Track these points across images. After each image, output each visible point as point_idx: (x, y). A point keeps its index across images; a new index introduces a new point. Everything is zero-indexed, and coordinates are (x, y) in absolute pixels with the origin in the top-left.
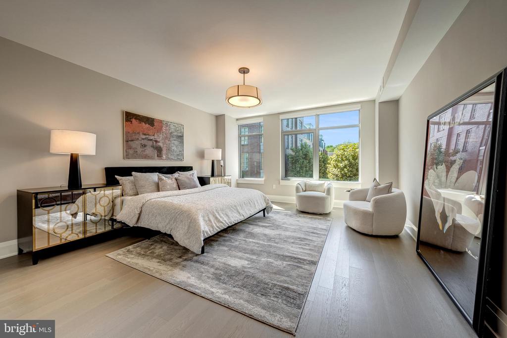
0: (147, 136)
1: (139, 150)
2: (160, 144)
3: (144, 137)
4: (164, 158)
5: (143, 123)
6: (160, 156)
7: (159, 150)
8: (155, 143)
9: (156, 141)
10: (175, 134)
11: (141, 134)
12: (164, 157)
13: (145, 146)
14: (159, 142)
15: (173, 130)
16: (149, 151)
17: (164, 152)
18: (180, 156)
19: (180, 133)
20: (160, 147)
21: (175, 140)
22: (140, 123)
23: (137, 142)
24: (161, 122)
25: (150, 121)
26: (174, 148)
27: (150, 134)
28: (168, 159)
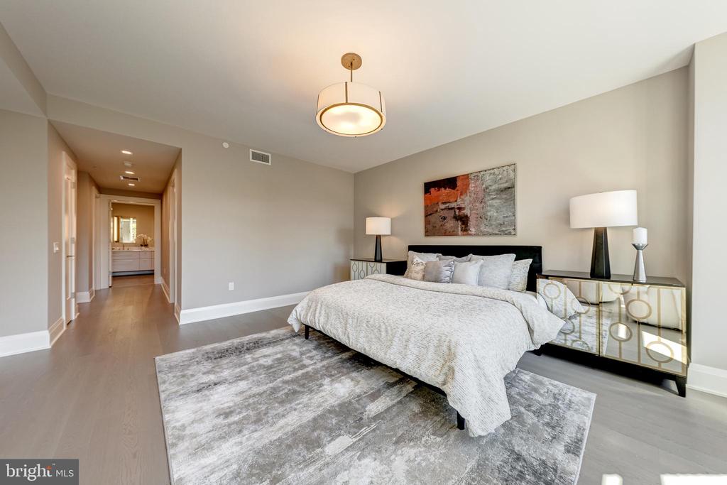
0: (448, 205)
1: (439, 223)
2: (466, 212)
3: (443, 207)
4: (473, 233)
5: (443, 189)
6: (465, 230)
7: (464, 220)
8: (457, 211)
9: (460, 209)
10: (493, 187)
11: (440, 203)
12: (473, 230)
13: (444, 218)
14: (464, 209)
15: (489, 183)
16: (450, 224)
17: (472, 223)
18: (509, 226)
19: (507, 182)
20: (467, 217)
21: (493, 199)
22: (439, 190)
23: (436, 215)
24: (466, 177)
25: (451, 183)
26: (492, 213)
27: (451, 200)
28: (480, 234)
